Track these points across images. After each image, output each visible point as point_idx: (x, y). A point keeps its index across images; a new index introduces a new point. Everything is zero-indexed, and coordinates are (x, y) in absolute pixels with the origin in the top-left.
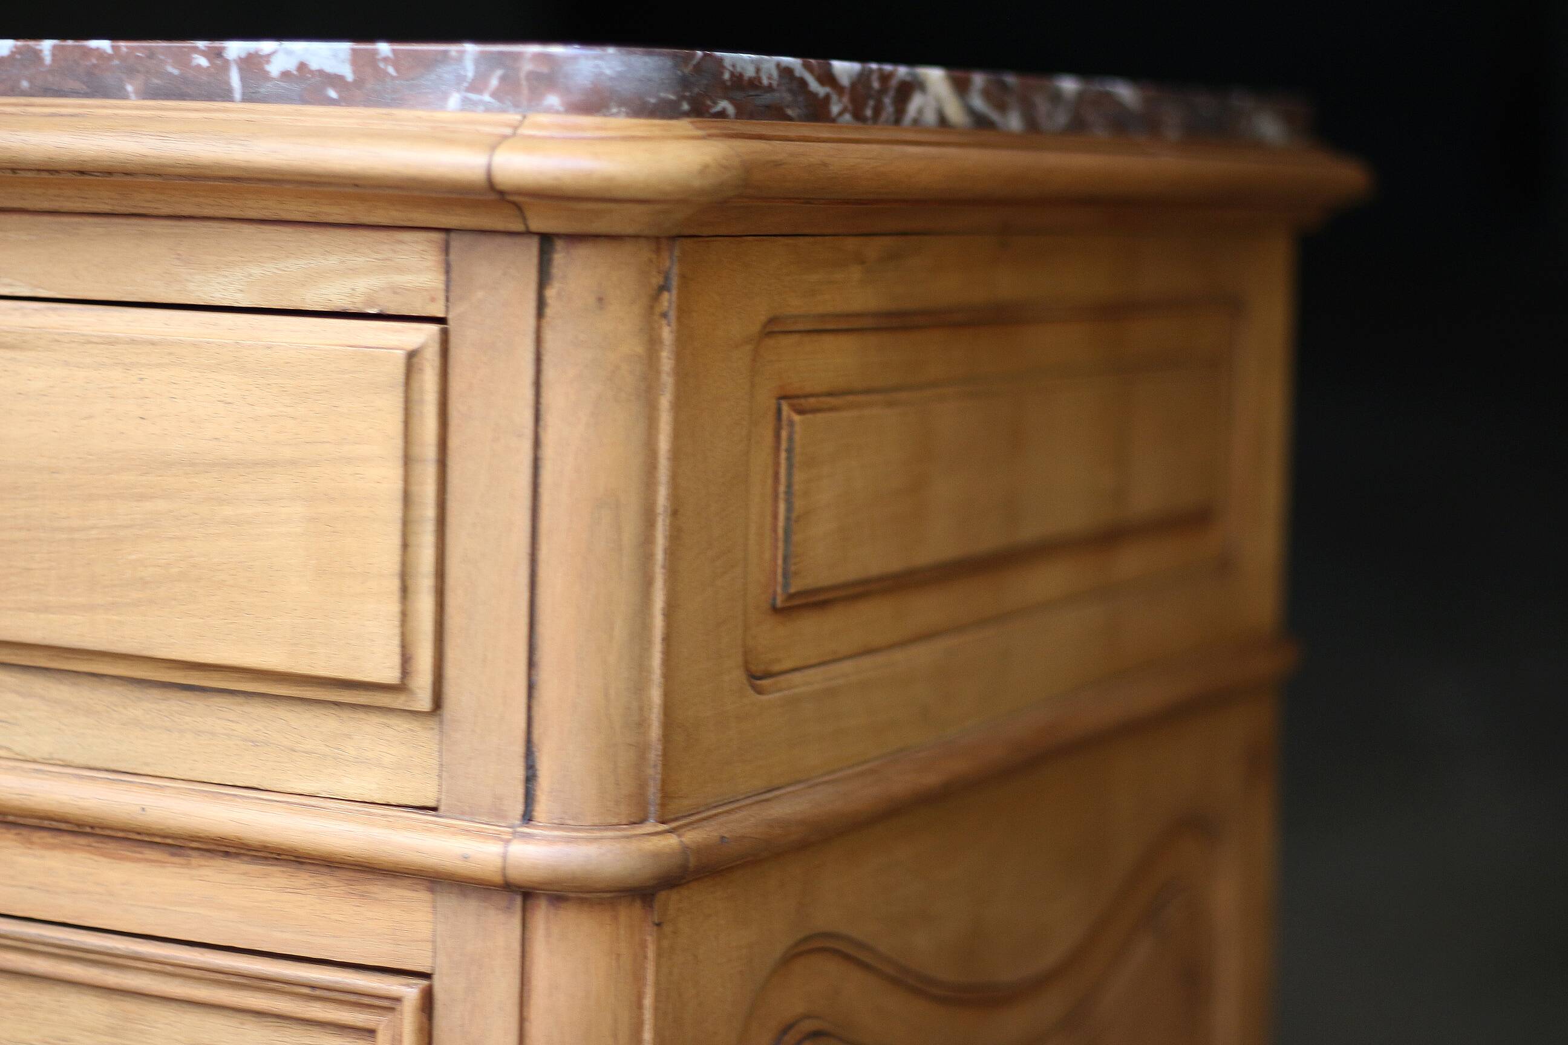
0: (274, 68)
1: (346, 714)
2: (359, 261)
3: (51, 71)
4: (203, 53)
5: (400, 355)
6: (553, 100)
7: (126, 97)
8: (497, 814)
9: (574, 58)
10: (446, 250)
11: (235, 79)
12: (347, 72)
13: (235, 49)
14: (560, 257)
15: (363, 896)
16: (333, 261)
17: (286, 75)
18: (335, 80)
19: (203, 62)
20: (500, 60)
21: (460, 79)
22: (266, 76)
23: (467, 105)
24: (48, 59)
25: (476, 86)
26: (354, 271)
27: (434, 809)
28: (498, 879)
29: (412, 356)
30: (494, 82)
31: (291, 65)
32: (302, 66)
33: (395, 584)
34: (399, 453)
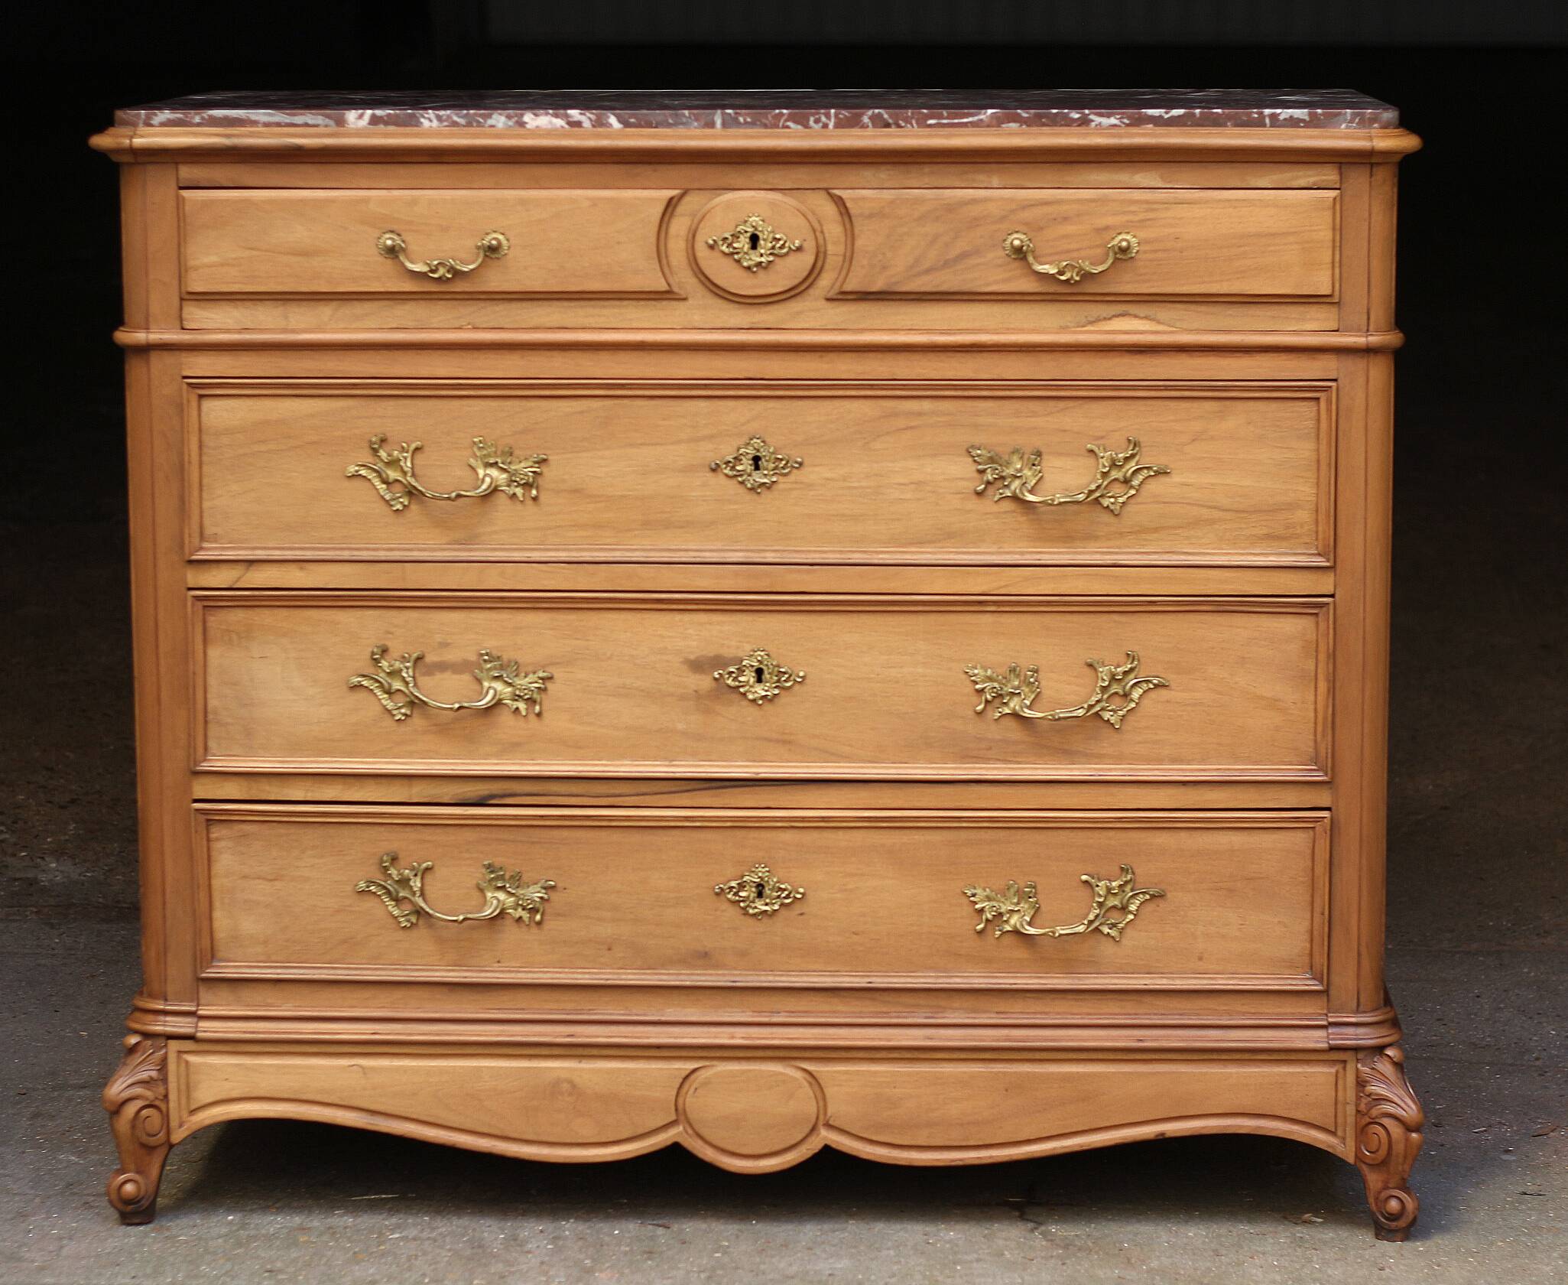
0: (1281, 117)
1: (1307, 306)
2: (1310, 173)
3: (1199, 118)
4: (1256, 113)
5: (1331, 199)
6: (1376, 125)
7: (1226, 126)
8: (1359, 330)
9: (1380, 113)
10: (1340, 168)
11: (1267, 121)
12: (1307, 118)
13: (1267, 111)
14: (1374, 169)
15: (1314, 358)
16: (1301, 173)
17: (1285, 119)
18: (1303, 121)
19: (1256, 116)
20: (1358, 114)
21: (1346, 120)
22: (1278, 120)
23: (1347, 127)
24: (1198, 115)
25: (1351, 121)
26: (1310, 176)
27: (1337, 331)
28: (1364, 347)
29: (1335, 199)
30: (1357, 120)
31: (1287, 116)
32: (1291, 117)
33: (1330, 266)
34: (1331, 226)
